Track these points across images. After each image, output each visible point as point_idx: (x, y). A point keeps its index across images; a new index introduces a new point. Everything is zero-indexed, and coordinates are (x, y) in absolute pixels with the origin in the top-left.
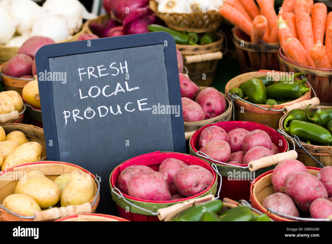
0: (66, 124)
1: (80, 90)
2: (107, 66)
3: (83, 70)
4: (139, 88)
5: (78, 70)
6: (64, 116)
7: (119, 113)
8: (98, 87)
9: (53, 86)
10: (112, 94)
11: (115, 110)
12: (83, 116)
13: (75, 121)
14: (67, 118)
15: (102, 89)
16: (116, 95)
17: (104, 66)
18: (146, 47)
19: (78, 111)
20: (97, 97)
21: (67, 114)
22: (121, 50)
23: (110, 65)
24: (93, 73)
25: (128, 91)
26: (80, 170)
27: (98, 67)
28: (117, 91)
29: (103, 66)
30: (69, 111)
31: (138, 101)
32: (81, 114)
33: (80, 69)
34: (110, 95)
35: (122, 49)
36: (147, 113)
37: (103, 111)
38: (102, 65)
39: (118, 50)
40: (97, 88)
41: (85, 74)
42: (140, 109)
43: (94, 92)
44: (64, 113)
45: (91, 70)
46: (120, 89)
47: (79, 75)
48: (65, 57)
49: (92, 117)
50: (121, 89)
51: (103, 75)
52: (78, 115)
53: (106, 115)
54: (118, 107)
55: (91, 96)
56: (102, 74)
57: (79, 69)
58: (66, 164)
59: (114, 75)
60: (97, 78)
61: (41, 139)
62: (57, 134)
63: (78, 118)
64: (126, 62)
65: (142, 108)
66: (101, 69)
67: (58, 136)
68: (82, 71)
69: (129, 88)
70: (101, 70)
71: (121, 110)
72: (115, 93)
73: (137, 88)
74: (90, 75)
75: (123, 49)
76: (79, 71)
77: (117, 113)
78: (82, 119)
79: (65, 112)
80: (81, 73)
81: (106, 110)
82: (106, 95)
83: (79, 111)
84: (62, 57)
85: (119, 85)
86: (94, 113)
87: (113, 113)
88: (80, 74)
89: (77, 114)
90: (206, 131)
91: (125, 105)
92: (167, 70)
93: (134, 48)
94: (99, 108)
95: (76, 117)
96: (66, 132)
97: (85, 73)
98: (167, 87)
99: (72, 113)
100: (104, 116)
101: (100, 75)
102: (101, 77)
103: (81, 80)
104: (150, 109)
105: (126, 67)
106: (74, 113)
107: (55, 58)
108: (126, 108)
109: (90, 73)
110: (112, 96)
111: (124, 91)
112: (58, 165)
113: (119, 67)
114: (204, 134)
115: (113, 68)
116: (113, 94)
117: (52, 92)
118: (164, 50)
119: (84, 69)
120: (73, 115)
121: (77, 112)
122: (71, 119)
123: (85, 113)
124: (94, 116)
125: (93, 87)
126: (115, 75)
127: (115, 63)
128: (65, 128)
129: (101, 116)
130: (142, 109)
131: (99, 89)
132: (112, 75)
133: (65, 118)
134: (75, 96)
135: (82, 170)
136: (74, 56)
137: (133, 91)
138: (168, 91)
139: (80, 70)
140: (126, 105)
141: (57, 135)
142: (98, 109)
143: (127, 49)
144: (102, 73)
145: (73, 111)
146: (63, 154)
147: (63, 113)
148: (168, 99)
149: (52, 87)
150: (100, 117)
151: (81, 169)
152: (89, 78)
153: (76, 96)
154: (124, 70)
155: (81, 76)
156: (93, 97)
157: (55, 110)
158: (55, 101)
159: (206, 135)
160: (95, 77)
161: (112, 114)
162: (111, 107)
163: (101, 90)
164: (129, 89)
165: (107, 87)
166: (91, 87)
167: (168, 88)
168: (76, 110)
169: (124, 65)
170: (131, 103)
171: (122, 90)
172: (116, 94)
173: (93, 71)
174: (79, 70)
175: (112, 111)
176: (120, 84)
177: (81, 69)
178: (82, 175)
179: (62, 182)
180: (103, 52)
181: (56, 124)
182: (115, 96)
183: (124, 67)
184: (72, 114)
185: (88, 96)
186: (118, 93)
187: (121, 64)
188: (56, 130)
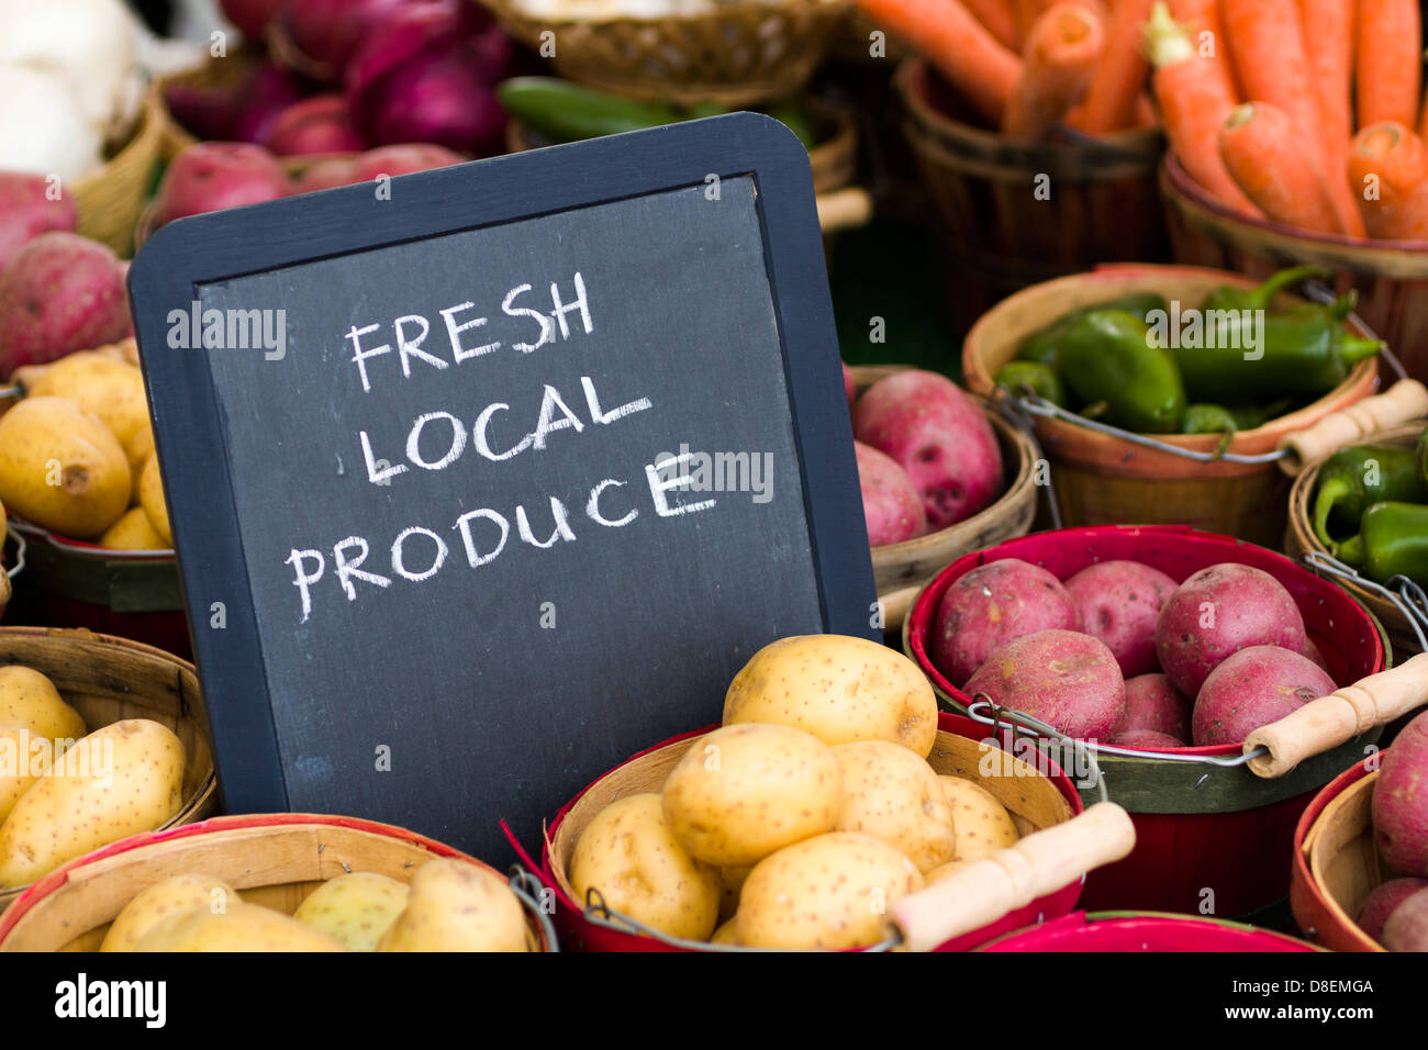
0: (306, 618)
1: (363, 435)
2: (488, 305)
3: (374, 332)
4: (650, 405)
5: (348, 336)
6: (295, 577)
7: (561, 538)
8: (451, 417)
9: (232, 428)
10: (521, 447)
11: (543, 525)
12: (386, 570)
13: (352, 595)
14: (311, 587)
15: (474, 425)
16: (544, 447)
17: (472, 305)
18: (669, 195)
19: (363, 543)
20: (450, 465)
21: (310, 566)
22: (552, 216)
23: (503, 298)
24: (422, 347)
25: (600, 425)
26: (414, 847)
27: (447, 314)
28: (544, 427)
29: (469, 305)
30: (315, 549)
31: (649, 468)
32: (379, 562)
33: (358, 329)
34: (515, 451)
35: (557, 216)
36: (698, 526)
37: (485, 534)
38: (464, 302)
39: (535, 220)
40: (449, 420)
41: (384, 355)
42: (662, 509)
43: (435, 442)
44: (292, 563)
45: (412, 331)
46: (557, 414)
47: (354, 359)
48: (278, 273)
49: (434, 571)
50: (565, 417)
51: (471, 353)
52: (361, 568)
53: (497, 552)
54: (557, 507)
55: (420, 463)
56: (465, 348)
57: (354, 328)
58: (330, 823)
59: (525, 347)
60: (443, 371)
61: (139, 694)
62: (264, 671)
63: (362, 581)
64: (578, 278)
65: (672, 504)
66: (463, 323)
67: (270, 683)
68: (368, 344)
69: (604, 410)
70: (461, 328)
71: (570, 521)
72: (538, 439)
73: (642, 405)
74: (409, 355)
75: (561, 215)
76: (351, 339)
77: (554, 538)
78: (383, 582)
79: (296, 557)
80: (363, 351)
81: (498, 529)
82: (495, 454)
83: (368, 543)
84: (262, 277)
85: (551, 395)
86: (441, 552)
87: (535, 543)
88: (360, 357)
89: (359, 561)
90: (971, 592)
91: (587, 497)
92: (776, 305)
93: (612, 207)
94: (463, 522)
95: (352, 578)
96: (309, 657)
97: (385, 349)
98: (784, 389)
99: (334, 559)
100: (489, 558)
101: (460, 356)
102: (465, 361)
103: (367, 387)
104: (706, 503)
105: (582, 303)
106: (340, 559)
107: (233, 284)
108: (592, 508)
109: (408, 349)
110: (521, 454)
111: (579, 427)
112: (292, 834)
113: (546, 309)
114: (966, 606)
115: (520, 312)
116: (529, 444)
117: (227, 459)
118: (756, 205)
119: (375, 327)
120: (337, 569)
121: (356, 551)
122: (327, 589)
123: (397, 551)
124: (439, 562)
125: (429, 417)
126: (531, 348)
127: (527, 287)
128: (305, 637)
129: (474, 559)
130: (669, 508)
131: (457, 425)
132: (517, 347)
133: (298, 588)
134: (341, 472)
135: (422, 850)
136: (322, 264)
137: (623, 420)
138: (787, 407)
139: (360, 337)
140: (595, 494)
141: (266, 679)
142: (458, 529)
143: (582, 211)
144: (468, 340)
145: (338, 549)
146: (304, 769)
147: (287, 563)
148: (789, 448)
149: (224, 433)
150: (472, 565)
151: (417, 843)
152: (407, 372)
153: (345, 470)
154: (573, 318)
155: (366, 366)
156: (429, 466)
157: (246, 548)
158: (242, 503)
159: (972, 613)
160: (435, 368)
161: (530, 544)
162: (520, 511)
163: (469, 428)
164: (604, 414)
165: (496, 414)
166: (417, 418)
167: (785, 395)
168: (350, 542)
169: (569, 295)
170: (618, 484)
171: (572, 420)
172: (539, 444)
173: (423, 337)
174: (355, 334)
175: (526, 534)
176: (556, 388)
177: (363, 331)
178: (477, 884)
179: (341, 923)
180: (463, 234)
181: (259, 621)
182: (540, 452)
183: (571, 307)
184: (331, 564)
185: (408, 462)
186: (551, 437)
187: (554, 289)
188: (261, 653)
